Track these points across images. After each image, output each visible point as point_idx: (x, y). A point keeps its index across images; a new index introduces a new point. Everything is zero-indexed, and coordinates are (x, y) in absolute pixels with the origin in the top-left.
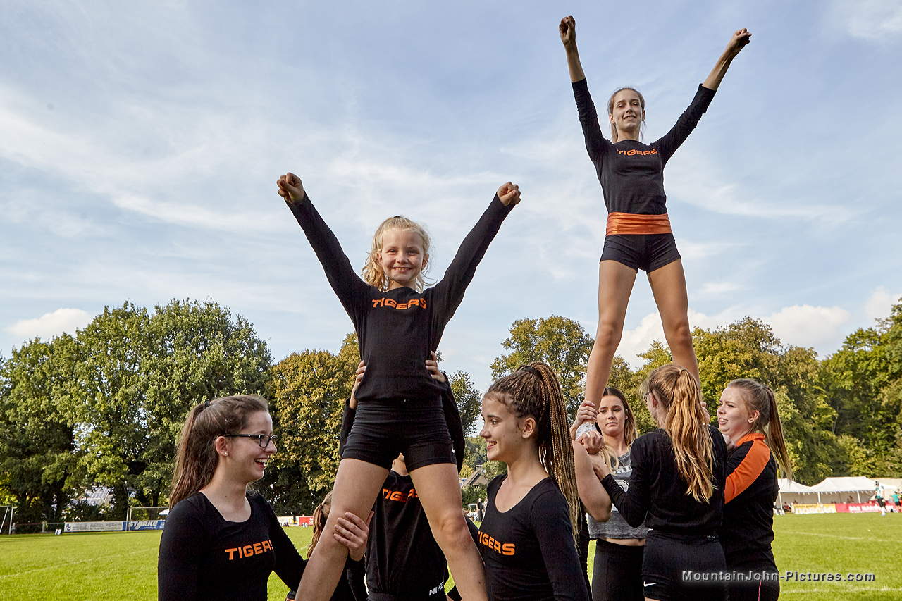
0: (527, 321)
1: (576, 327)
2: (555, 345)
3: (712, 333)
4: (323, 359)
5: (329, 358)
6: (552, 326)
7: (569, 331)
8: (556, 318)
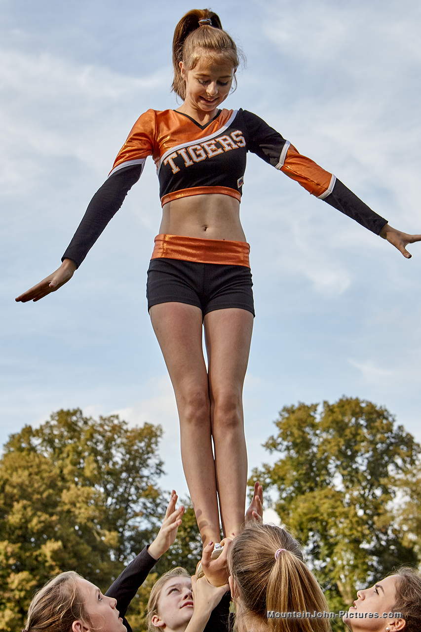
0: (303, 407)
1: (381, 414)
2: (348, 446)
6: (344, 414)
7: (370, 421)
8: (349, 401)
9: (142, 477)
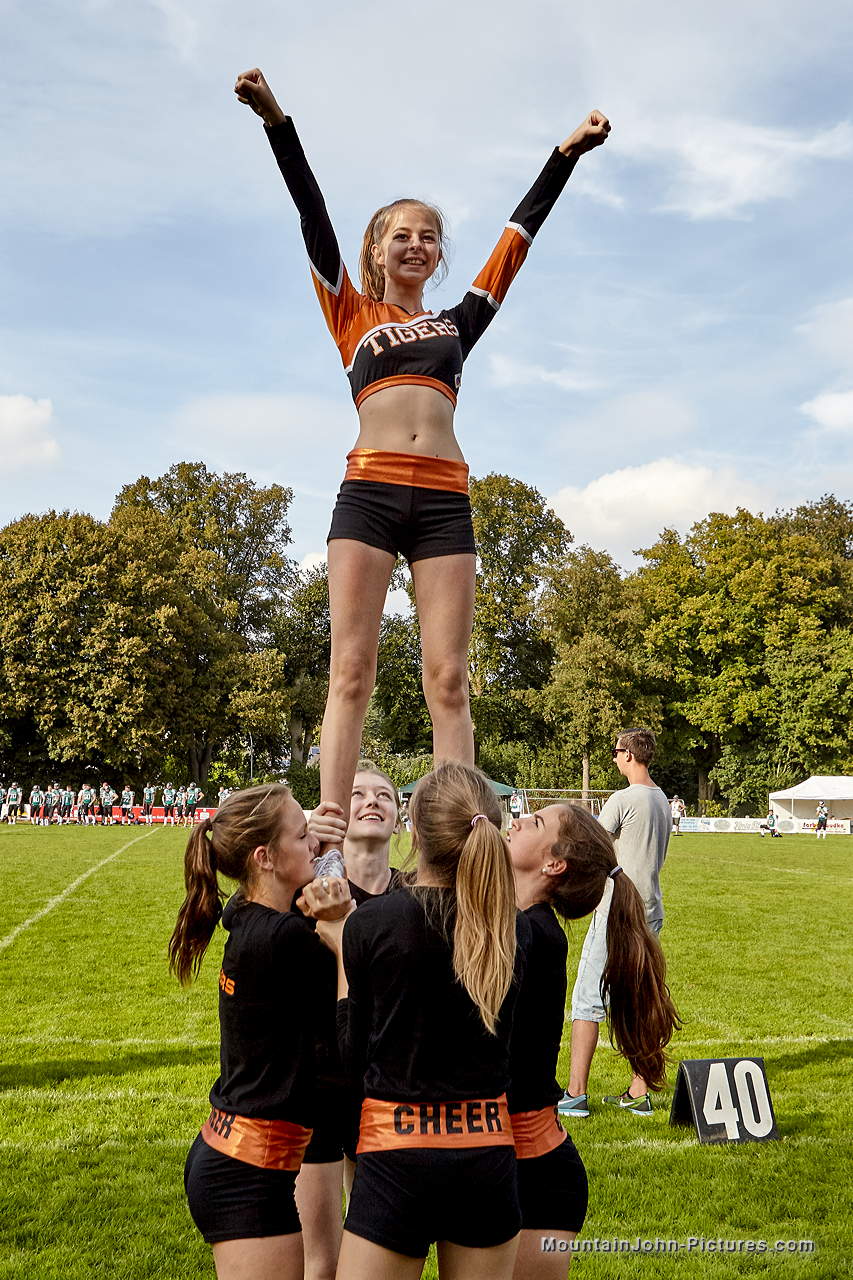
1: (531, 496)
3: (765, 520)
4: (80, 527)
5: (93, 529)
7: (519, 503)
8: (498, 479)
9: (266, 543)
